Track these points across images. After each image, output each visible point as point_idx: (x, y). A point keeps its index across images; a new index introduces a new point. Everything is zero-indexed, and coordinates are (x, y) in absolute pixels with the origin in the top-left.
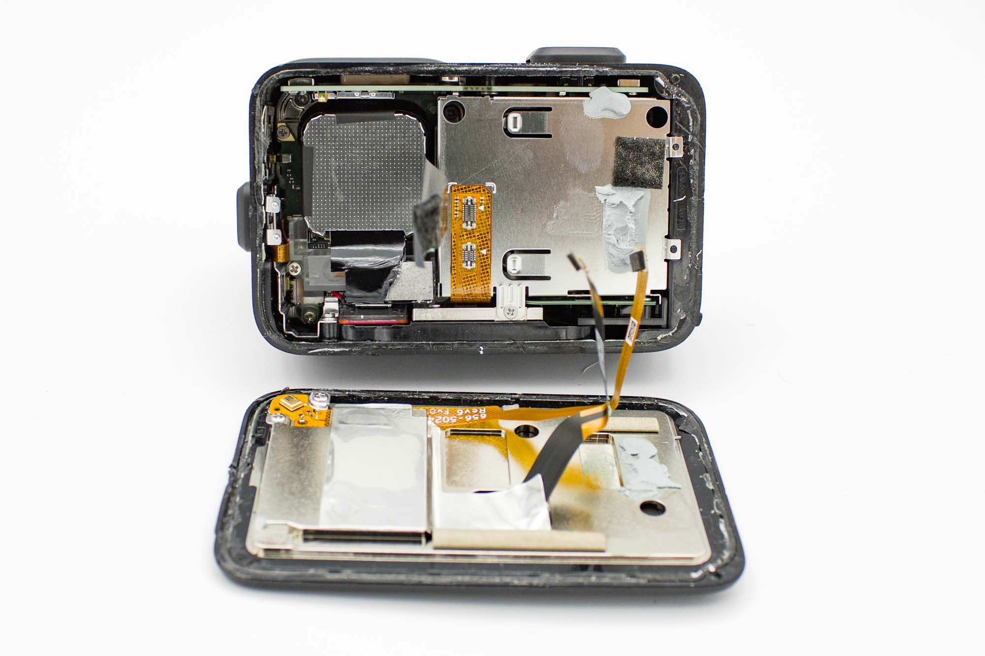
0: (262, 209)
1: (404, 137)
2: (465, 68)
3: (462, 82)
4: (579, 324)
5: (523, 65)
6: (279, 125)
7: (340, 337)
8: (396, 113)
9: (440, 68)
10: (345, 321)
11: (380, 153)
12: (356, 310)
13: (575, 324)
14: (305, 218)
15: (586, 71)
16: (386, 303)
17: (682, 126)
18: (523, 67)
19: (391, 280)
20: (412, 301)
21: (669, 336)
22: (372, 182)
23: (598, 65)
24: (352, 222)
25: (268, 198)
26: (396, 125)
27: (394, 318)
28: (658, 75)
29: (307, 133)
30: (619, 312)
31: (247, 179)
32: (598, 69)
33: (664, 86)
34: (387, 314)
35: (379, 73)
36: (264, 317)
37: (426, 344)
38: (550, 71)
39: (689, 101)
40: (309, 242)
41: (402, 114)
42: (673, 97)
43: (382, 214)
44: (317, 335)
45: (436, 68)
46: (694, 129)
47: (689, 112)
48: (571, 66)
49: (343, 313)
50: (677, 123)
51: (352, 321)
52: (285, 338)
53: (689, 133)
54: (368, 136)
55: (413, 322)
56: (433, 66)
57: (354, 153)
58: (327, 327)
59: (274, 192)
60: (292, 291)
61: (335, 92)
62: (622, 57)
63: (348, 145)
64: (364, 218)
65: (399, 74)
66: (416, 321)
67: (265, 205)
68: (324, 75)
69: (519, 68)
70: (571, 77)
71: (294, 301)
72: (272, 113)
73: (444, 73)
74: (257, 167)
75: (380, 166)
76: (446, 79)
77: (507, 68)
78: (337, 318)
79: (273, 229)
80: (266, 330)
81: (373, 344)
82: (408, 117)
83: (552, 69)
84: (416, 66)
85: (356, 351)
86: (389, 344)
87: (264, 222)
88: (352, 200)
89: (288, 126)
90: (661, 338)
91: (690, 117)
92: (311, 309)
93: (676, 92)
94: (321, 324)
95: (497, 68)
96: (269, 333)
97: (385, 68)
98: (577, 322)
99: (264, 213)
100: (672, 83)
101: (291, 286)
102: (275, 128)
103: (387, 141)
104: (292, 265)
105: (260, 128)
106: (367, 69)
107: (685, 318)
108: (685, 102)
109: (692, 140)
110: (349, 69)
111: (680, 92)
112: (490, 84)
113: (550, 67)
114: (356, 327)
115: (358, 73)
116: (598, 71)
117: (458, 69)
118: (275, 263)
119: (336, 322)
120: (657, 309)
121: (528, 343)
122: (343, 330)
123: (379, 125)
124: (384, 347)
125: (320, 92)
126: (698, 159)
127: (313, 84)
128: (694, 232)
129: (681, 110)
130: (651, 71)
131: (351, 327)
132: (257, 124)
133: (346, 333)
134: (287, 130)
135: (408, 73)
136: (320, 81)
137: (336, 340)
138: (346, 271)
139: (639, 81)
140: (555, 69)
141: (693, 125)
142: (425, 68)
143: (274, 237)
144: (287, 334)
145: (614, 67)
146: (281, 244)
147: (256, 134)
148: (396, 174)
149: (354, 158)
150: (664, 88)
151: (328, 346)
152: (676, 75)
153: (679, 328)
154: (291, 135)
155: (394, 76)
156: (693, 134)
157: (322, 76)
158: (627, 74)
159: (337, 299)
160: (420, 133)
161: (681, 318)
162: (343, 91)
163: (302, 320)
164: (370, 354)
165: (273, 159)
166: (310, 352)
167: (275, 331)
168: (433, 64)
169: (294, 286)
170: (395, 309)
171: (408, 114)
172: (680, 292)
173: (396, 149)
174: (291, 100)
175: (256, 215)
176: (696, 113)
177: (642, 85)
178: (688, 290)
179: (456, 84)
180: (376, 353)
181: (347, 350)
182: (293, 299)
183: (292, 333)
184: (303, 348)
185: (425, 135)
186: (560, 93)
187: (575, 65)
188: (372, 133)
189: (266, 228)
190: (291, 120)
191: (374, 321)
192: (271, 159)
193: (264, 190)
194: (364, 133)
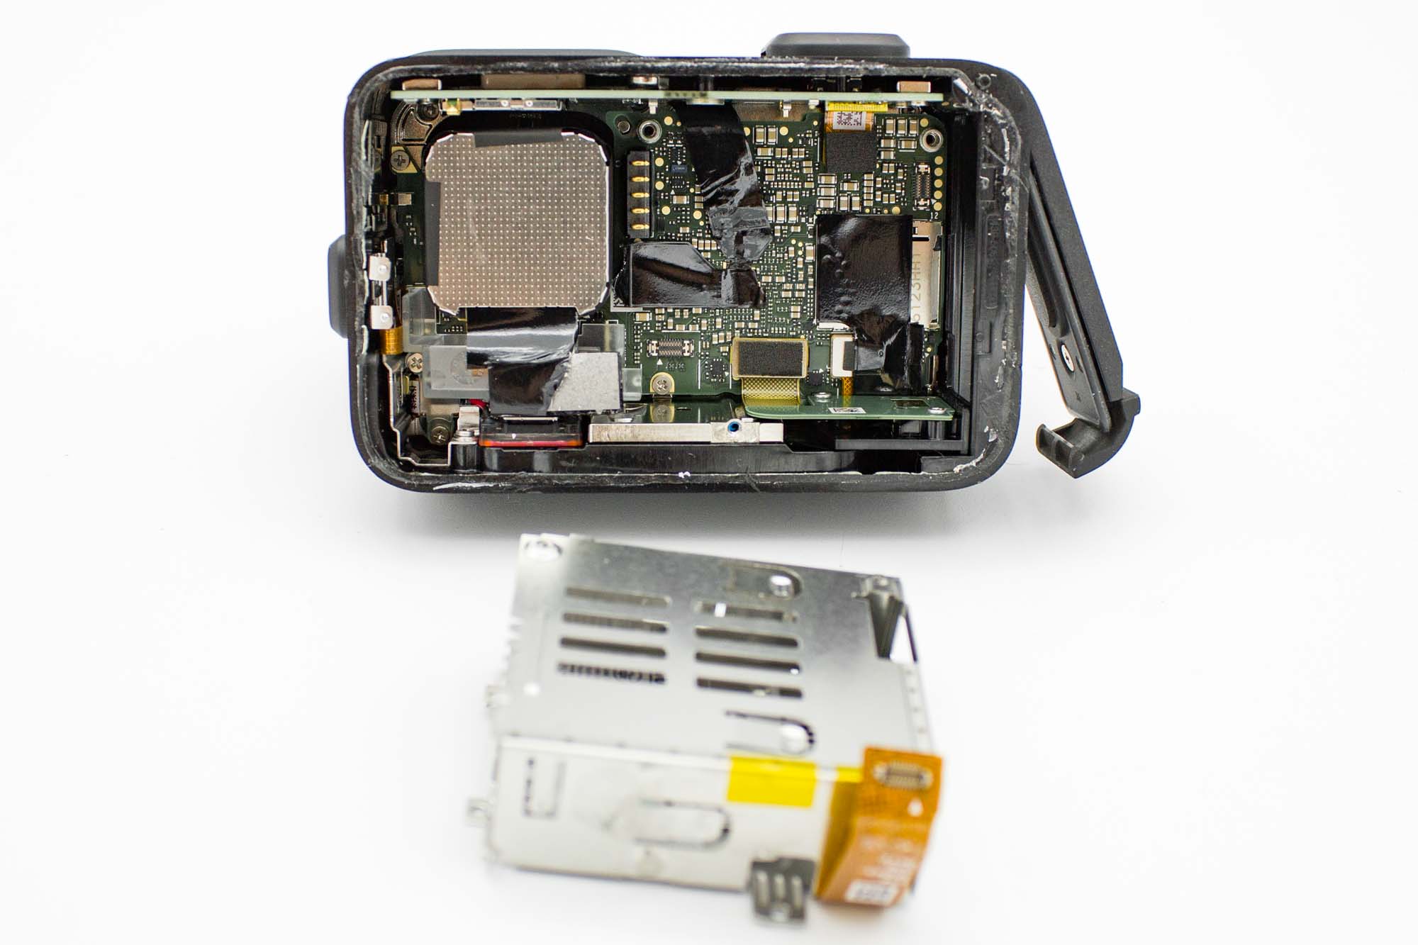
0: (363, 274)
1: (576, 167)
2: (666, 64)
3: (663, 84)
4: (837, 448)
5: (754, 60)
6: (394, 149)
7: (481, 466)
8: (564, 131)
9: (629, 64)
10: (489, 443)
11: (540, 192)
12: (506, 426)
13: (832, 448)
14: (429, 288)
15: (848, 69)
16: (550, 414)
17: (993, 153)
18: (754, 63)
19: (556, 380)
20: (588, 411)
21: (972, 466)
22: (528, 235)
23: (868, 61)
24: (499, 295)
25: (372, 258)
26: (565, 149)
27: (561, 438)
28: (957, 75)
29: (431, 161)
30: (897, 429)
31: (340, 230)
32: (867, 66)
33: (966, 92)
34: (551, 432)
35: (537, 72)
36: (368, 436)
37: (608, 476)
38: (794, 69)
39: (1004, 113)
40: (440, 323)
41: (572, 134)
42: (979, 108)
43: (543, 283)
44: (447, 463)
45: (624, 63)
46: (1012, 158)
47: (1004, 131)
48: (827, 61)
49: (486, 429)
50: (987, 148)
51: (498, 442)
52: (400, 467)
53: (1004, 163)
54: (522, 165)
55: (589, 443)
56: (619, 60)
57: (501, 192)
58: (462, 451)
59: (384, 249)
60: (414, 396)
61: (473, 100)
62: (903, 49)
63: (492, 179)
64: (517, 289)
65: (568, 72)
66: (593, 443)
67: (367, 269)
68: (454, 74)
69: (749, 65)
70: (827, 78)
71: (417, 411)
72: (382, 130)
73: (636, 71)
74: (355, 212)
75: (541, 211)
76: (639, 80)
77: (730, 64)
78: (478, 437)
79: (383, 304)
80: (371, 456)
81: (530, 477)
82: (582, 138)
83: (797, 66)
84: (592, 60)
85: (505, 487)
86: (551, 476)
87: (367, 294)
88: (499, 262)
89: (407, 151)
90: (960, 470)
91: (1006, 139)
92: (442, 422)
93: (984, 101)
94: (452, 445)
95: (714, 64)
96: (376, 461)
97: (546, 63)
98: (835, 445)
99: (367, 281)
100: (978, 87)
101: (412, 389)
102: (388, 153)
103: (551, 173)
104: (412, 357)
105: (359, 154)
106: (520, 65)
107: (996, 440)
108: (998, 116)
109: (1009, 172)
110: (492, 66)
111: (991, 101)
112: (706, 89)
113: (795, 63)
114: (505, 451)
115: (506, 71)
116: (866, 69)
117: (657, 65)
118: (384, 356)
119: (475, 443)
120: (954, 426)
121: (760, 476)
122: (486, 454)
123: (538, 149)
124: (546, 482)
125: (450, 100)
126: (1018, 202)
127: (440, 87)
128: (1011, 311)
129: (992, 129)
130: (947, 69)
131: (497, 451)
132: (356, 148)
133: (491, 460)
134: (406, 157)
135: (580, 71)
136: (449, 83)
137: (475, 470)
138: (490, 368)
139: (929, 84)
140: (802, 65)
141: (1010, 150)
142: (607, 64)
143: (381, 317)
144: (402, 461)
145: (891, 63)
146: (393, 327)
147: (354, 164)
148: (565, 222)
149: (501, 198)
150: (967, 95)
151: (462, 480)
152: (985, 75)
153: (986, 455)
154: (412, 165)
155: (561, 76)
156: (1010, 165)
157: (452, 75)
158: (911, 74)
159: (476, 409)
160: (599, 162)
161: (990, 441)
162: (483, 99)
163: (429, 438)
164: (525, 492)
165: (386, 199)
166: (434, 489)
167: (384, 457)
168: (619, 57)
169: (417, 388)
170: (564, 424)
171: (582, 133)
172: (989, 401)
173: (564, 185)
174: (412, 112)
175: (355, 284)
176: (1015, 133)
177: (934, 90)
178: (1001, 399)
179: (654, 88)
180: (534, 490)
181: (491, 485)
182: (415, 407)
183: (409, 459)
184: (425, 482)
185: (608, 164)
186: (811, 101)
187: (833, 59)
188: (528, 161)
189: (370, 302)
190: (413, 142)
191: (531, 443)
192: (381, 200)
193: (367, 247)
194: (516, 161)
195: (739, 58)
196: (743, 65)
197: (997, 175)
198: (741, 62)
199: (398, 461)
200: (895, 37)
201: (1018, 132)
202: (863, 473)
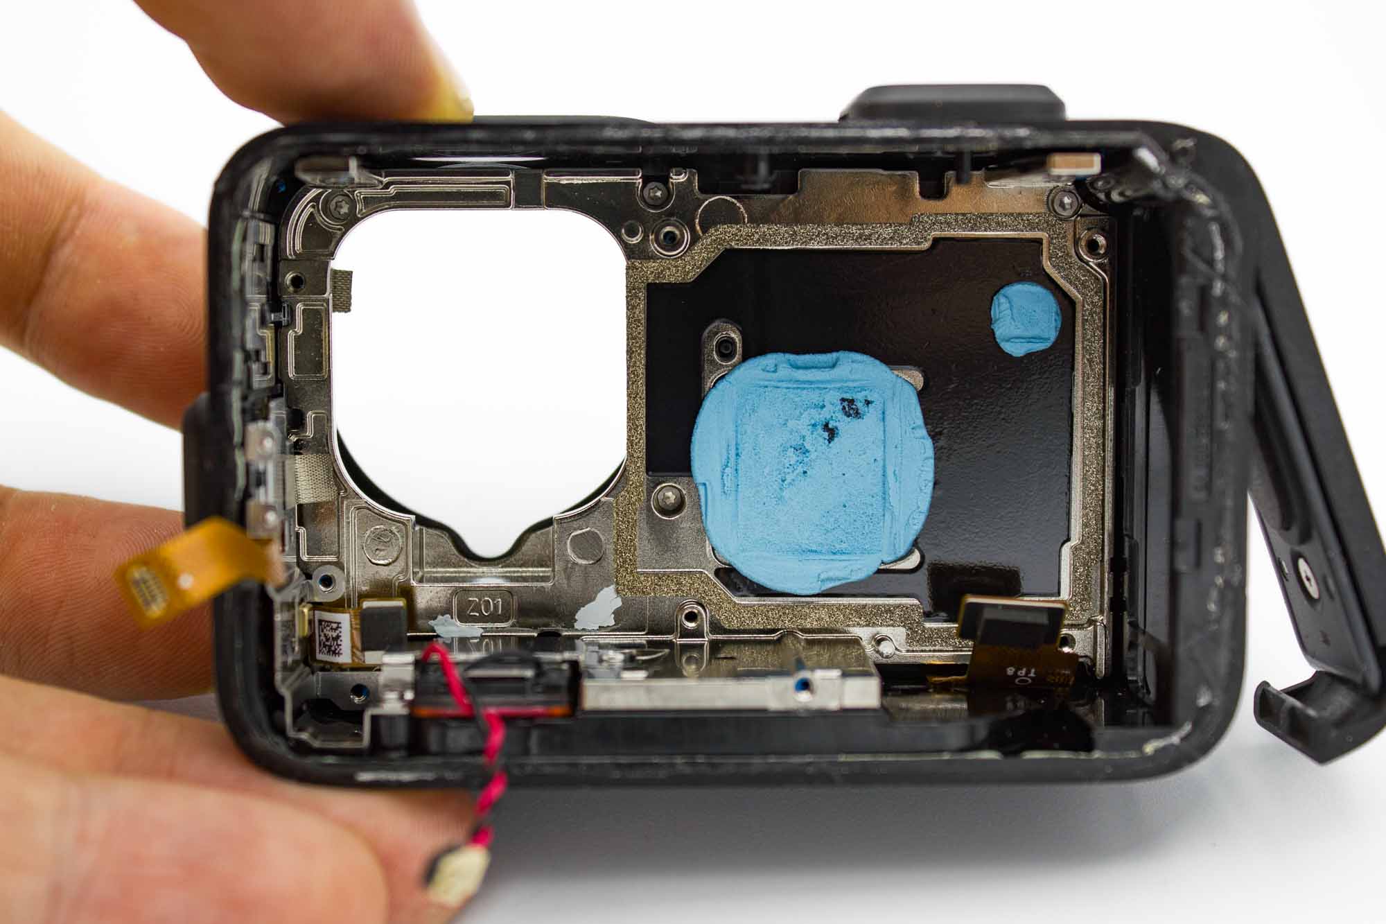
0: (235, 455)
5: (829, 126)
7: (417, 746)
9: (641, 134)
10: (428, 711)
15: (976, 137)
17: (1198, 261)
18: (830, 130)
21: (1172, 745)
23: (1004, 124)
25: (250, 429)
27: (537, 703)
28: (1141, 142)
32: (1003, 132)
33: (1155, 168)
34: (523, 694)
38: (891, 139)
39: (1213, 200)
42: (1175, 193)
44: (364, 743)
45: (631, 133)
46: (1229, 268)
47: (1214, 228)
48: (943, 127)
49: (422, 692)
50: (1188, 253)
53: (1215, 277)
55: (582, 713)
58: (385, 724)
59: (269, 416)
62: (1056, 105)
66: (589, 712)
67: (243, 445)
69: (822, 133)
72: (267, 237)
74: (222, 359)
77: (795, 134)
78: (411, 702)
83: (895, 134)
84: (584, 129)
85: (452, 779)
90: (1154, 749)
91: (1217, 240)
93: (1184, 182)
94: (372, 716)
95: (769, 133)
99: (240, 464)
100: (1173, 161)
102: (276, 271)
107: (1211, 704)
108: (1206, 205)
109: (1223, 289)
111: (1194, 182)
113: (892, 129)
114: (451, 724)
116: (1001, 137)
119: (406, 711)
126: (1236, 335)
129: (1194, 224)
130: (1125, 135)
132: (224, 260)
137: (408, 753)
139: (1098, 155)
140: (903, 132)
141: (1224, 257)
142: (606, 134)
143: (264, 519)
144: (293, 739)
145: (1037, 127)
150: (1155, 173)
151: (387, 767)
152: (1182, 143)
153: (1196, 725)
156: (1224, 278)
158: (1069, 143)
159: (409, 659)
161: (1200, 704)
168: (625, 125)
170: (542, 682)
172: (1199, 642)
176: (1230, 230)
178: (1215, 638)
181: (431, 777)
183: (304, 736)
187: (952, 123)
189: (246, 497)
193: (243, 412)
196: (814, 134)
197: (1204, 293)
200: (1043, 89)
201: (1235, 227)
202: (1004, 754)
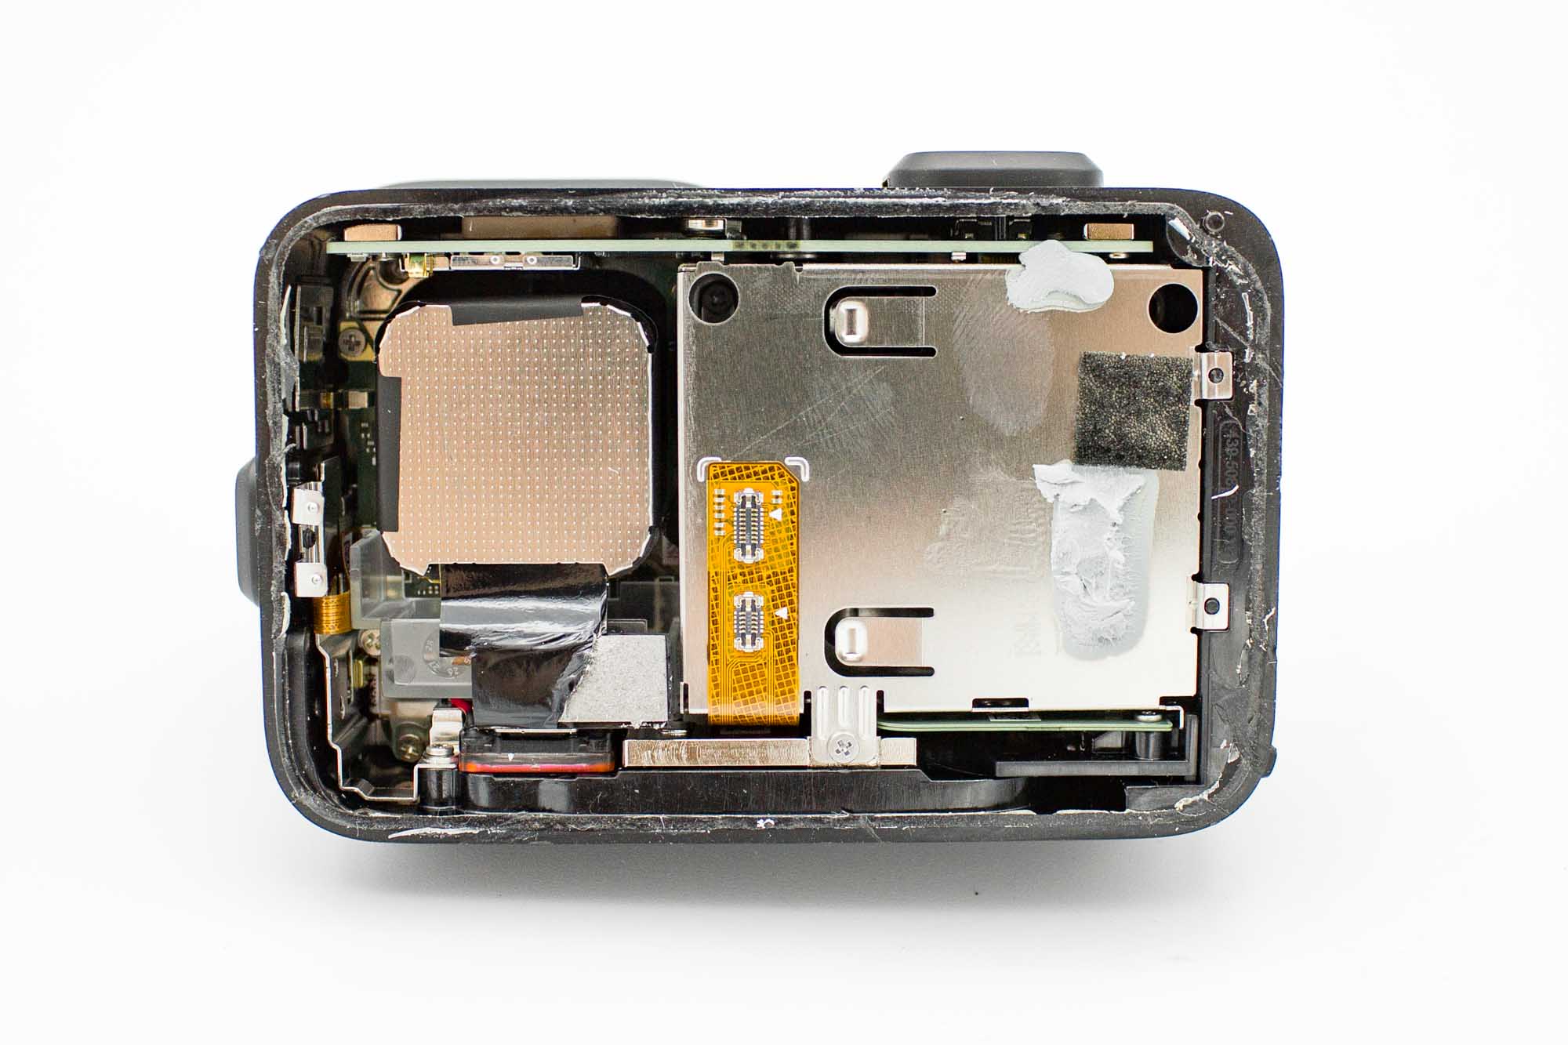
0: (283, 516)
1: (603, 355)
2: (735, 200)
3: (733, 230)
4: (998, 775)
6: (343, 325)
7: (463, 800)
8: (585, 301)
9: (680, 200)
11: (548, 391)
12: (498, 740)
13: (991, 774)
14: (385, 536)
15: (1011, 204)
16: (561, 725)
17: (1229, 329)
18: (869, 197)
19: (572, 676)
20: (621, 723)
21: (1200, 800)
22: (531, 456)
23: (1041, 192)
24: (488, 547)
25: (297, 492)
26: (585, 328)
27: (580, 760)
28: (1174, 212)
29: (387, 347)
30: (1089, 744)
32: (1038, 201)
33: (1188, 238)
34: (567, 751)
35: (548, 213)
36: (290, 758)
37: (651, 819)
38: (927, 207)
40: (410, 581)
41: (598, 304)
42: (1208, 262)
43: (554, 528)
44: (412, 797)
45: (672, 199)
46: (1258, 336)
47: (1245, 296)
48: (978, 194)
49: (468, 747)
50: (1218, 320)
51: (489, 766)
52: (343, 802)
53: (1246, 345)
54: (521, 352)
55: (624, 769)
56: (664, 195)
57: (490, 392)
58: (434, 778)
59: (320, 476)
60: (373, 689)
61: (448, 255)
63: (478, 374)
65: (589, 213)
66: (629, 768)
67: (289, 508)
68: (420, 218)
69: (860, 200)
70: (978, 219)
71: (376, 710)
72: (326, 298)
73: (691, 211)
74: (270, 423)
75: (550, 420)
76: (697, 224)
77: (832, 199)
78: (457, 756)
79: (312, 562)
80: (294, 788)
81: (534, 820)
82: (611, 311)
83: (933, 201)
84: (624, 195)
85: (496, 834)
86: (569, 819)
87: (289, 546)
89: (362, 329)
90: (1184, 807)
91: (1248, 308)
92: (414, 729)
93: (1215, 251)
94: (420, 770)
95: (808, 199)
96: (303, 794)
97: (555, 200)
98: (994, 771)
99: (288, 525)
100: (1206, 231)
101: (370, 678)
102: (334, 332)
103: (565, 364)
104: (369, 633)
105: (277, 336)
106: (515, 202)
107: (1238, 761)
108: (1236, 274)
109: (1254, 359)
110: (475, 204)
111: (1225, 251)
112: (799, 237)
113: (930, 197)
114: (496, 779)
115: (497, 211)
116: (1038, 204)
117: (720, 201)
118: (318, 635)
119: (454, 766)
120: (1176, 738)
121: (882, 819)
122: (469, 784)
123: (546, 327)
124: (559, 827)
125: (412, 255)
126: (1267, 402)
127: (400, 236)
128: (1259, 567)
129: (1226, 292)
131: (485, 779)
132: (272, 328)
133: (476, 792)
134: (362, 338)
135: (607, 211)
136: (413, 230)
137: (453, 808)
138: (474, 655)
139: (1133, 225)
140: (940, 200)
141: (1255, 325)
142: (647, 201)
143: (311, 579)
144: (346, 792)
145: (1074, 196)
146: (329, 592)
147: (269, 351)
149: (490, 401)
150: (1188, 242)
152: (1215, 213)
153: (1225, 781)
154: (369, 349)
155: (579, 219)
156: (1256, 347)
157: (415, 219)
158: (1103, 211)
159: (458, 713)
160: (638, 346)
161: (1229, 761)
162: (464, 253)
163: (394, 751)
164: (526, 842)
165: (329, 400)
166: (390, 837)
167: (315, 790)
168: (665, 190)
169: (377, 677)
170: (586, 739)
171: (611, 305)
172: (1227, 701)
173: (585, 381)
174: (372, 272)
175: (271, 530)
176: (1261, 299)
177: (1139, 237)
178: (1244, 698)
179: (719, 235)
180: (540, 839)
181: (476, 832)
182: (374, 705)
183: (356, 789)
184: (376, 827)
185: (650, 349)
186: (953, 254)
187: (988, 191)
188: (532, 347)
189: (295, 556)
190: (373, 316)
191: (536, 767)
192: (324, 401)
193: (289, 473)
194: (513, 346)
195: (845, 190)
196: (851, 201)
198: (851, 197)
199: (338, 792)
200: (1079, 157)
201: (1265, 297)
202: (1037, 813)
